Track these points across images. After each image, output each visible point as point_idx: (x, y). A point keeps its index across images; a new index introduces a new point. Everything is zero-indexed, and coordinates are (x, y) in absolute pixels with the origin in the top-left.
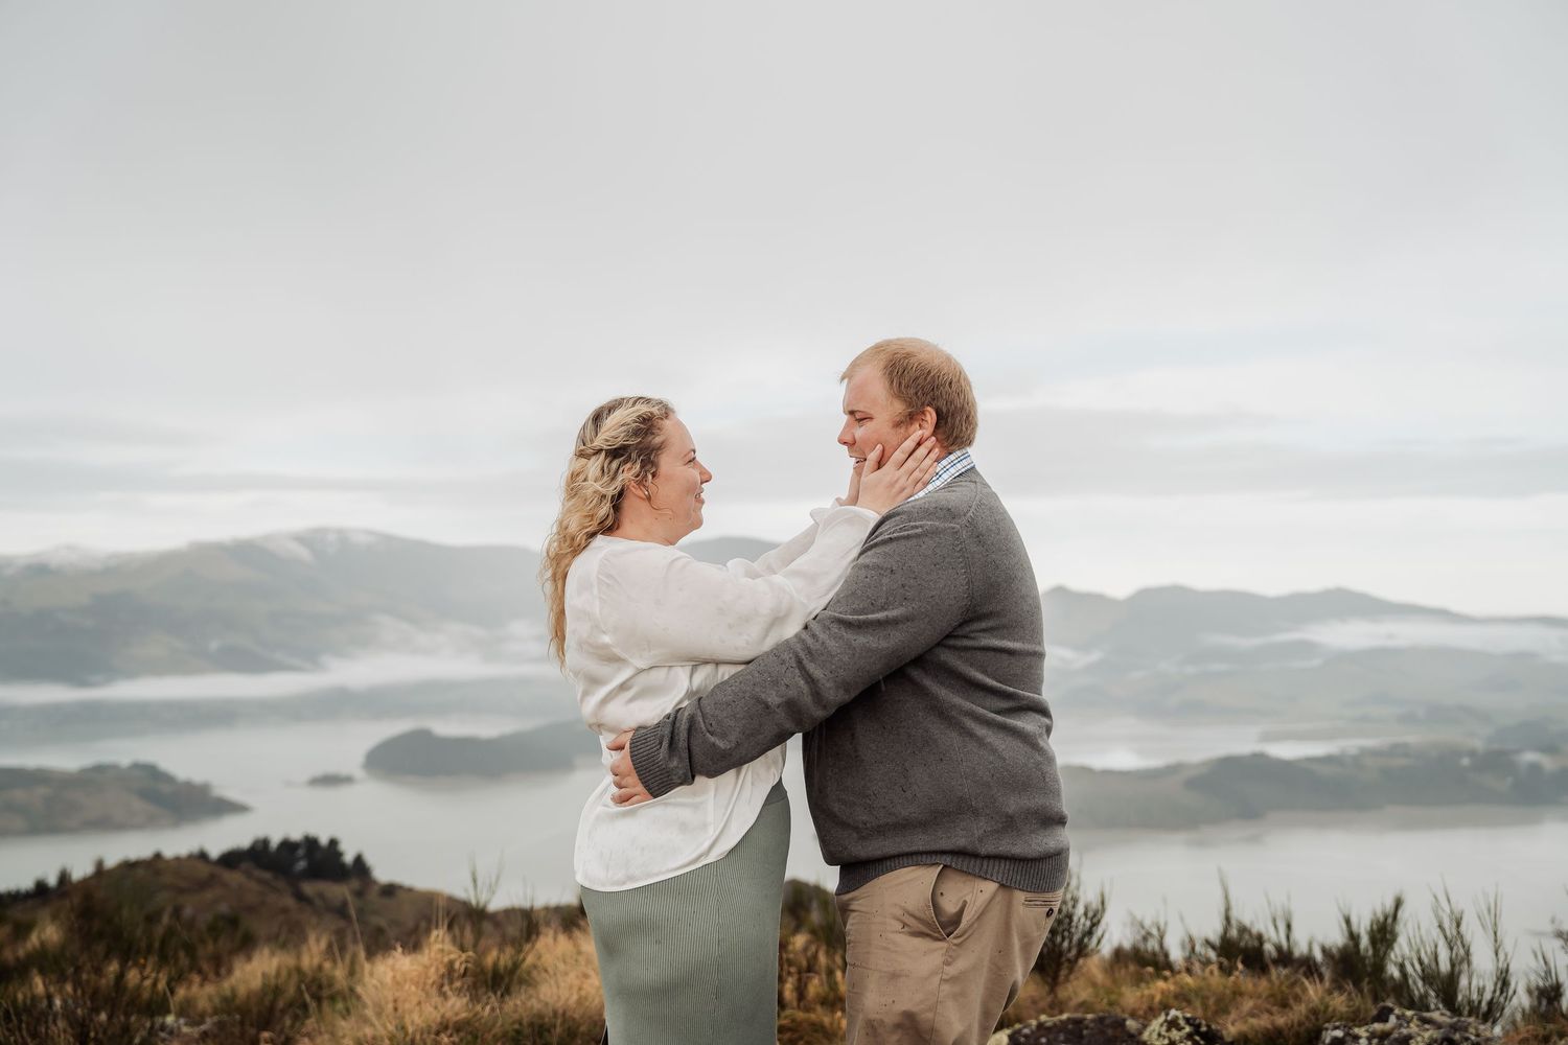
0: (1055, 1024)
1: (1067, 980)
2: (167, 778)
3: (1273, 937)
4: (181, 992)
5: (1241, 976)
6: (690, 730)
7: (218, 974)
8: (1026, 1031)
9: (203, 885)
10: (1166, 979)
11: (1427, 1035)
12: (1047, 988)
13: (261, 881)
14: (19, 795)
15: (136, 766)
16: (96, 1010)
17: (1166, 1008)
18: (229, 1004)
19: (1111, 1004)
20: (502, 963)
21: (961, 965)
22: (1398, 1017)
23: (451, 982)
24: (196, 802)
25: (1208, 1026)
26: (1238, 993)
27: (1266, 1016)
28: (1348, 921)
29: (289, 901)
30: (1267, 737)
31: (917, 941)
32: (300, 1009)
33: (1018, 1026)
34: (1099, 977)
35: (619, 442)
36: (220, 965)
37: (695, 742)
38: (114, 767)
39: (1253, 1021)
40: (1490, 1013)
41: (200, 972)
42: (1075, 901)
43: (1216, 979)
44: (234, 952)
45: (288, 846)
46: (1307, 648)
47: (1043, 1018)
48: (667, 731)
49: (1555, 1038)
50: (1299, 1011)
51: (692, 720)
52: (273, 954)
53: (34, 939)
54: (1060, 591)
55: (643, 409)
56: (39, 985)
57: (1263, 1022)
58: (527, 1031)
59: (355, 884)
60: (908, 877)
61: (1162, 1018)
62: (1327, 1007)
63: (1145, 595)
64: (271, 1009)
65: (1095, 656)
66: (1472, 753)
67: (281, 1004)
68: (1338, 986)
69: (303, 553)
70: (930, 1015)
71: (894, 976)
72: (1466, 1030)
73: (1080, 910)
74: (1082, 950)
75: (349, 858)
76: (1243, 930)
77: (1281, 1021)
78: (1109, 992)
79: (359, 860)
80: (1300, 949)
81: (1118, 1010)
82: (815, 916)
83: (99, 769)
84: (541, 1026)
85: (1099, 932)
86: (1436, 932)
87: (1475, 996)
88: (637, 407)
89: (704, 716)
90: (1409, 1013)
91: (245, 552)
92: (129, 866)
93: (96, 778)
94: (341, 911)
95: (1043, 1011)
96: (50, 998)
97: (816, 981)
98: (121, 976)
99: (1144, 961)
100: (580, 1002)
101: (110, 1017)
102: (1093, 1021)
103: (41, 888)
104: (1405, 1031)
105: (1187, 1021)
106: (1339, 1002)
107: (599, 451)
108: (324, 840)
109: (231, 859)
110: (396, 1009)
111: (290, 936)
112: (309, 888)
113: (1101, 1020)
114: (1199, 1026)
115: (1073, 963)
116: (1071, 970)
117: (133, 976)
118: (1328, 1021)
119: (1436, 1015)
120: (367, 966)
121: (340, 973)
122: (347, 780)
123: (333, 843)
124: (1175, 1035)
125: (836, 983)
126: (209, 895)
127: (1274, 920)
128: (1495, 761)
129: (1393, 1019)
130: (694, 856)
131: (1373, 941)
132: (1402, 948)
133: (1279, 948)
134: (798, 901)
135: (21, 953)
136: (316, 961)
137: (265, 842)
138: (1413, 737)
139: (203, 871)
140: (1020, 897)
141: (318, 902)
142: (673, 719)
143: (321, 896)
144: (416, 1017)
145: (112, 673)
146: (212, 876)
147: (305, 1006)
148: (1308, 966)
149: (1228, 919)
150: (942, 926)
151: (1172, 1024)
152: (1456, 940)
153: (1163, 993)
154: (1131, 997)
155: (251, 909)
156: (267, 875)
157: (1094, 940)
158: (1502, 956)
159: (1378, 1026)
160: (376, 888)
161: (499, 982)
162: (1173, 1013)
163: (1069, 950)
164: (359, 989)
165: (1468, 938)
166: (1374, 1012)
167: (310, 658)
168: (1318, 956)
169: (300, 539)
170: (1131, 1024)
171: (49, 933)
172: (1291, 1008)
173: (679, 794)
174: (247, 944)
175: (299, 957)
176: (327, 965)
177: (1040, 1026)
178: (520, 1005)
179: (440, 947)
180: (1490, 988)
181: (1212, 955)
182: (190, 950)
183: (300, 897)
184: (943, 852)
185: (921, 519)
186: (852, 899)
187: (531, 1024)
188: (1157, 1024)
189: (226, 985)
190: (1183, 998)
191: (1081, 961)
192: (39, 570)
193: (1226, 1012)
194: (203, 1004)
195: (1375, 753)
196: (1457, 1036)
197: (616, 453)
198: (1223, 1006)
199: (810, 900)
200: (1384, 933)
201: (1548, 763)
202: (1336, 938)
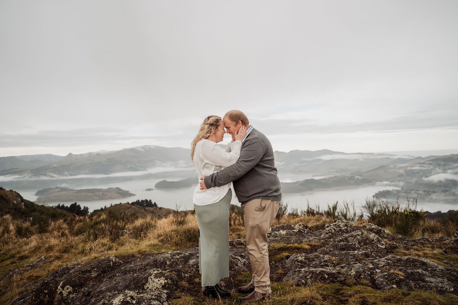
0: (279, 227)
1: (281, 219)
2: (122, 190)
3: (316, 210)
4: (127, 226)
5: (311, 217)
6: (215, 179)
7: (132, 223)
8: (274, 228)
9: (129, 208)
10: (298, 218)
11: (343, 224)
12: (278, 220)
13: (138, 207)
14: (97, 193)
15: (116, 188)
16: (113, 229)
17: (298, 222)
18: (135, 228)
19: (289, 223)
20: (182, 220)
21: (266, 215)
22: (338, 222)
23: (173, 223)
24: (126, 194)
25: (306, 225)
26: (310, 220)
27: (315, 223)
28: (329, 206)
29: (144, 211)
30: (313, 176)
31: (258, 212)
32: (147, 229)
33: (273, 227)
34: (287, 218)
35: (212, 123)
36: (133, 222)
37: (216, 181)
38: (113, 188)
39: (314, 224)
40: (353, 220)
41: (129, 223)
42: (282, 205)
43: (306, 217)
44: (135, 219)
45: (142, 201)
46: (320, 160)
47: (277, 225)
48: (211, 177)
49: (363, 223)
50: (321, 222)
51: (216, 177)
52: (142, 220)
53: (102, 217)
54: (277, 152)
55: (217, 118)
56: (103, 225)
57: (315, 224)
58: (187, 231)
59: (155, 207)
60: (255, 201)
61: (298, 224)
62: (326, 221)
63: (291, 151)
64: (142, 229)
65: (283, 163)
66: (348, 177)
67: (143, 228)
68: (327, 217)
69: (143, 150)
70: (261, 225)
71: (254, 218)
72: (349, 223)
73: (283, 207)
74: (283, 214)
75: (153, 203)
76: (310, 209)
77: (318, 223)
78: (288, 220)
79: (155, 203)
80: (320, 212)
81: (290, 224)
82: (236, 210)
83: (110, 188)
84: (189, 230)
85: (286, 210)
86: (344, 207)
87: (350, 217)
88: (216, 117)
89: (218, 176)
90: (340, 221)
91: (133, 150)
92: (116, 205)
93: (109, 190)
94: (152, 212)
95: (277, 224)
96: (105, 227)
97: (237, 221)
98: (116, 223)
99: (294, 215)
100: (196, 226)
101: (115, 230)
102: (286, 225)
103: (102, 209)
104: (339, 224)
105: (302, 224)
106: (328, 220)
107: (208, 124)
108: (149, 200)
109: (133, 204)
110: (164, 228)
111: (144, 217)
112: (146, 208)
113: (287, 225)
114: (304, 225)
115: (282, 216)
116: (282, 217)
117: (119, 223)
118: (326, 223)
119: (344, 221)
120: (158, 221)
121: (153, 222)
122: (152, 189)
123: (150, 200)
124: (300, 227)
125: (240, 222)
126: (130, 210)
127: (316, 207)
128: (351, 178)
129: (337, 222)
130: (215, 200)
131: (333, 209)
132: (338, 210)
133: (317, 212)
134: (233, 208)
135: (100, 220)
136: (149, 221)
137: (139, 201)
138: (338, 175)
139: (129, 206)
140: (275, 202)
141: (148, 211)
142: (212, 176)
143: (149, 210)
144: (168, 230)
145: (112, 172)
146: (130, 207)
147: (148, 228)
148: (322, 214)
149: (308, 207)
150: (262, 209)
151: (300, 225)
152: (347, 208)
153: (298, 220)
154: (292, 221)
155: (137, 212)
156: (139, 206)
157: (285, 212)
158: (354, 210)
159: (334, 223)
160: (158, 208)
161: (181, 223)
162: (300, 223)
163: (281, 214)
164: (157, 225)
165: (349, 207)
166: (334, 221)
167: (145, 169)
168: (323, 213)
169: (142, 147)
170: (292, 226)
171: (104, 216)
172: (320, 221)
173: (212, 188)
174: (137, 218)
175: (146, 220)
176: (151, 221)
177: (277, 227)
178: (185, 227)
179: (171, 217)
180: (353, 216)
181: (306, 214)
182: (127, 219)
183: (145, 210)
184: (261, 196)
185: (253, 140)
186: (244, 206)
187: (187, 230)
188: (297, 225)
189: (134, 225)
190: (301, 221)
191: (283, 216)
192: (98, 154)
193: (309, 223)
194: (130, 228)
195: (331, 178)
196: (347, 224)
197: (211, 125)
198: (308, 222)
199: (235, 208)
200: (335, 208)
201: (360, 178)
202: (326, 209)
